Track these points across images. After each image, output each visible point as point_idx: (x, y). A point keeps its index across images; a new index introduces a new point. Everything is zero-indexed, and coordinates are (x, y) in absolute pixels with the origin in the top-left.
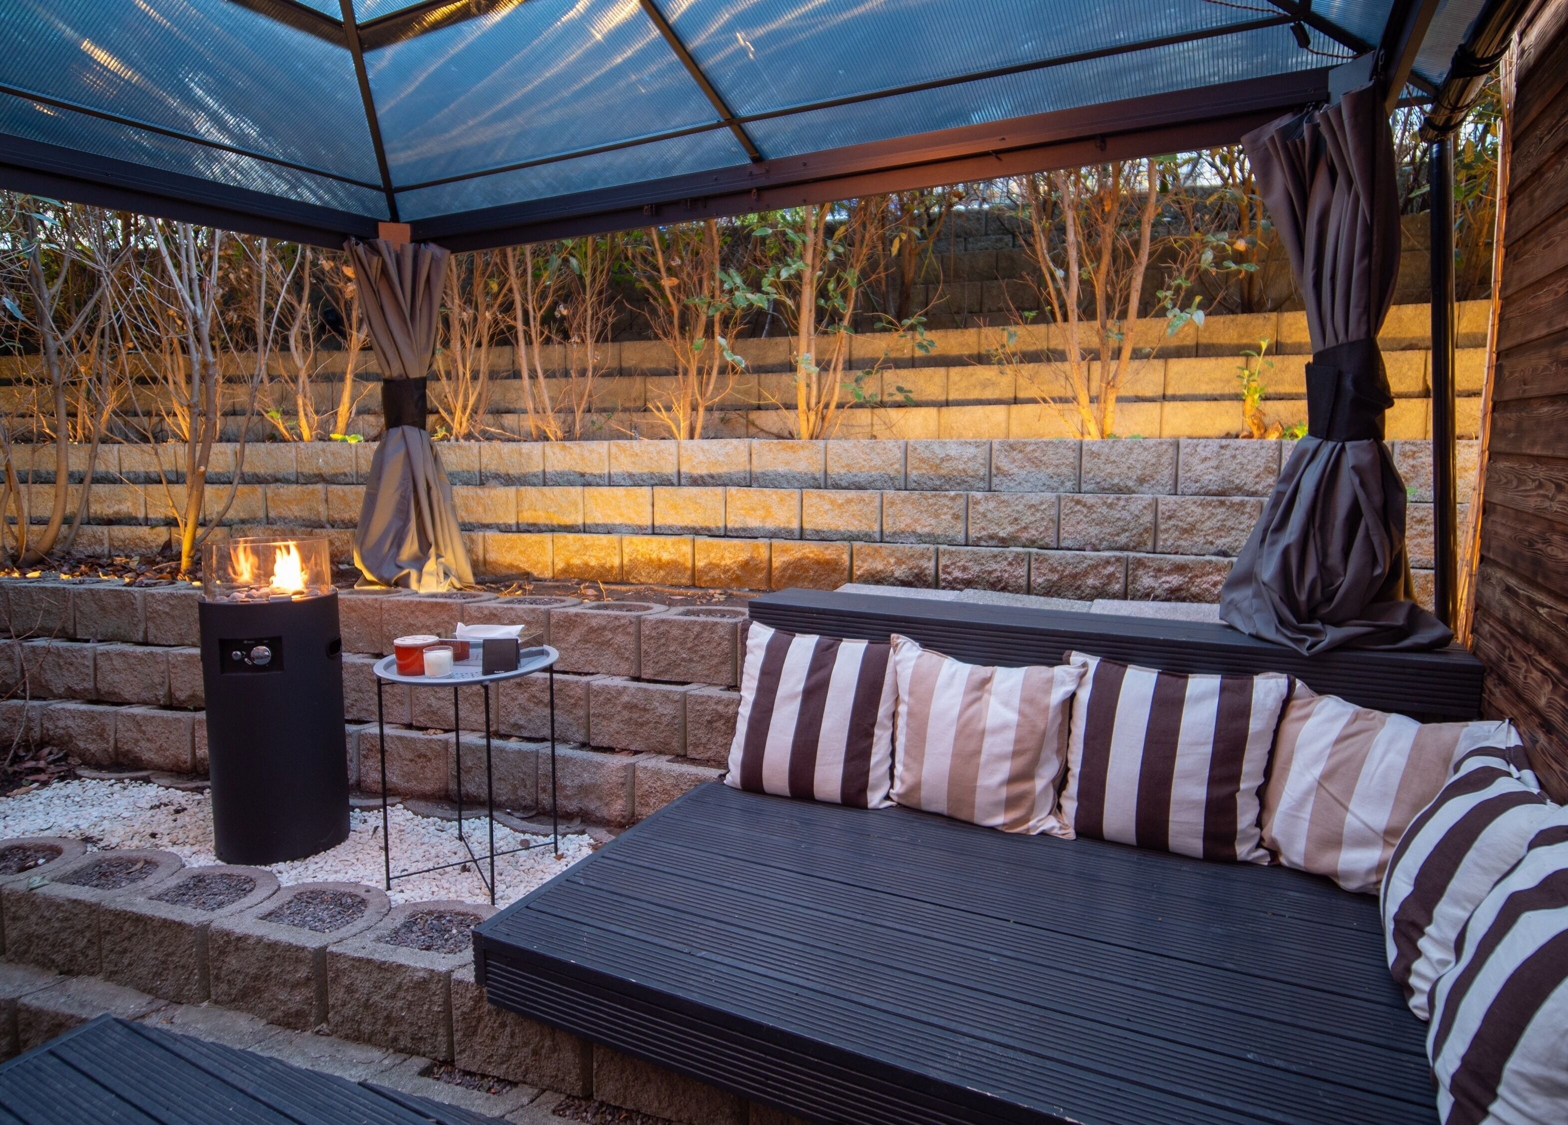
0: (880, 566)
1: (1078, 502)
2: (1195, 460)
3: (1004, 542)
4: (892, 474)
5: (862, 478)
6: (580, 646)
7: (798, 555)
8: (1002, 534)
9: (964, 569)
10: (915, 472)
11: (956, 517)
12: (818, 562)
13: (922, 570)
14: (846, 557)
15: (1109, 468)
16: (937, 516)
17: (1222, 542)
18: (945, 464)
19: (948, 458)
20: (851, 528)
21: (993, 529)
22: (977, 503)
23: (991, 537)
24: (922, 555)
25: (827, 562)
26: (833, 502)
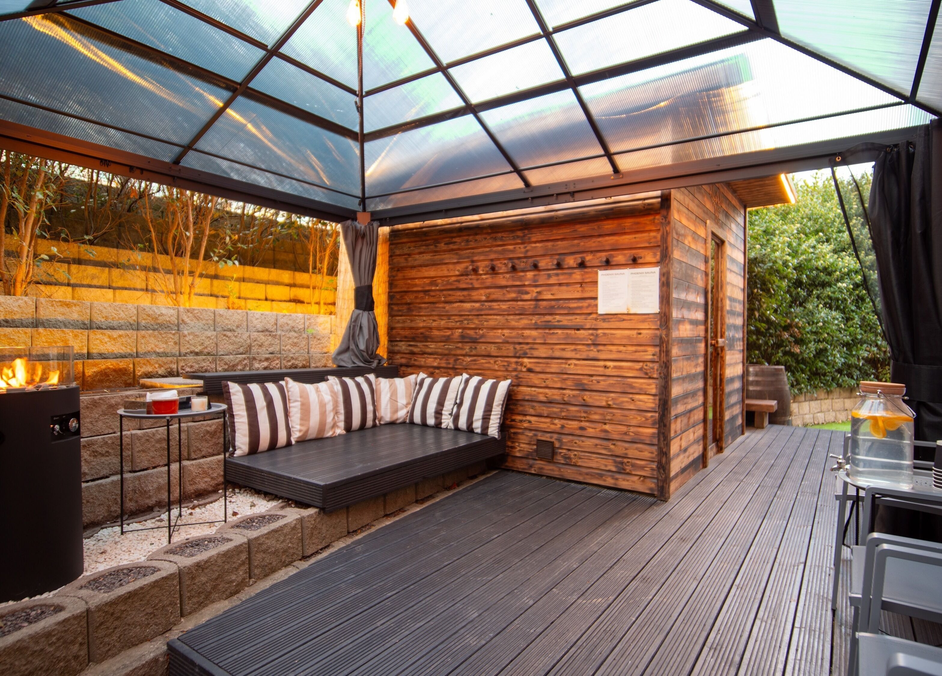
0: (150, 370)
1: (225, 335)
2: (254, 319)
3: (197, 354)
4: (132, 322)
5: (115, 324)
6: (101, 418)
7: (104, 367)
8: (197, 350)
9: (191, 367)
10: (144, 321)
11: (175, 343)
12: (115, 370)
13: (171, 369)
14: (131, 366)
15: (227, 321)
16: (166, 343)
17: (271, 349)
18: (160, 318)
19: (162, 315)
20: (121, 351)
21: (193, 348)
22: (185, 336)
23: (191, 352)
24: (171, 362)
25: (120, 370)
26: (110, 337)
